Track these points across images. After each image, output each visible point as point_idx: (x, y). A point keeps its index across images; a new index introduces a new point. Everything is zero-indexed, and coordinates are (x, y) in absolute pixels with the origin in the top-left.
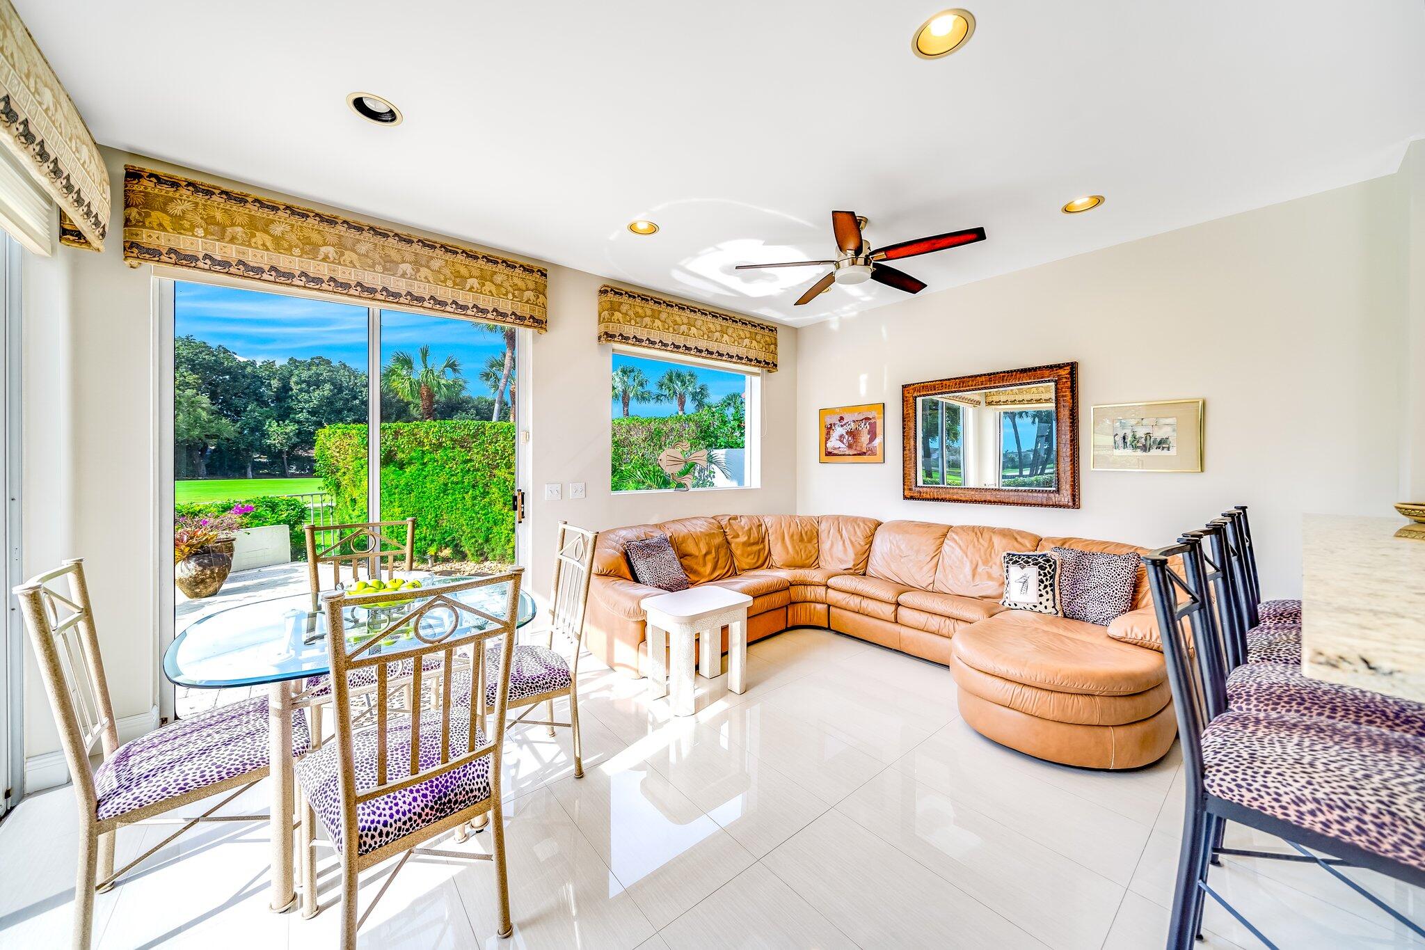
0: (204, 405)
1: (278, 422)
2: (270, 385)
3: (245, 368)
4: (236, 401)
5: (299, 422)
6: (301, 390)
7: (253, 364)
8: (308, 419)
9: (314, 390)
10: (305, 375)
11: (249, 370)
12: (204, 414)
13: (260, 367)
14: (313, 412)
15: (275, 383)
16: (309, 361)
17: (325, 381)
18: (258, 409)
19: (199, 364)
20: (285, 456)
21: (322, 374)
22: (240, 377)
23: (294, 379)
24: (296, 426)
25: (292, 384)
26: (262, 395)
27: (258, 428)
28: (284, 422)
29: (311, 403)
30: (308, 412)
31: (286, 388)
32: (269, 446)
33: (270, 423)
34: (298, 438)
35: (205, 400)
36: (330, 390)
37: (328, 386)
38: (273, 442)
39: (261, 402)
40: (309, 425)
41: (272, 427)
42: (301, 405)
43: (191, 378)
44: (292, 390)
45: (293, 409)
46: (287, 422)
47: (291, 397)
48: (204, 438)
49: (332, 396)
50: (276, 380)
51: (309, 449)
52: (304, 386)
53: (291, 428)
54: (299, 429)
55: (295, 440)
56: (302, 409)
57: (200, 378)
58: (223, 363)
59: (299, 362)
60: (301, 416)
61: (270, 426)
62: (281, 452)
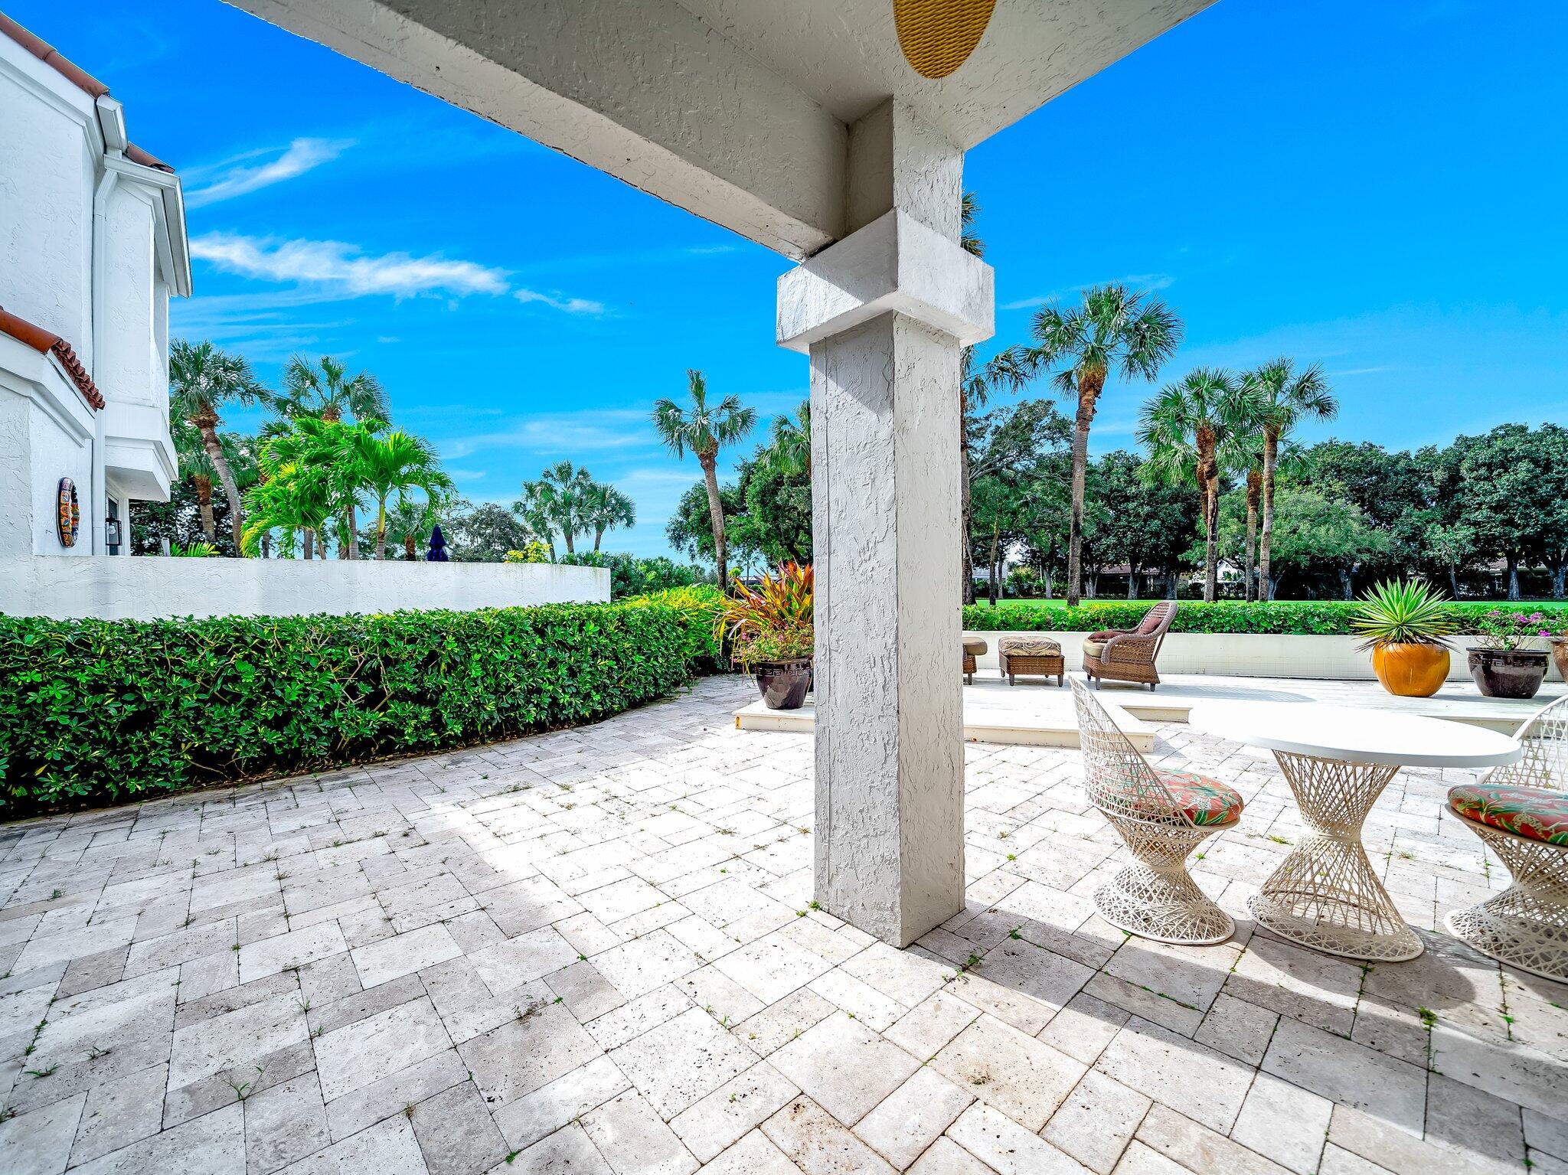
0: (1354, 515)
1: (1444, 525)
2: (1431, 479)
3: (1397, 462)
4: (1388, 506)
5: (1476, 524)
6: (1478, 479)
7: (1406, 456)
8: (1491, 517)
9: (1499, 475)
10: (1483, 456)
11: (1402, 464)
12: (1356, 526)
13: (1417, 458)
14: (1497, 508)
15: (1439, 475)
16: (1488, 434)
17: (1519, 459)
18: (1416, 512)
19: (1344, 469)
20: (1453, 573)
21: (1512, 450)
22: (1392, 474)
23: (1465, 466)
24: (1473, 530)
25: (1463, 472)
26: (1420, 494)
27: (1415, 536)
28: (1453, 525)
29: (1494, 495)
30: (1491, 508)
31: (1455, 478)
32: (1432, 560)
33: (1433, 528)
34: (1474, 545)
35: (1355, 509)
36: (1528, 471)
37: (1524, 465)
38: (1437, 553)
39: (1419, 502)
40: (1492, 527)
41: (1437, 534)
42: (1478, 500)
43: (1337, 486)
44: (1463, 479)
45: (1465, 506)
46: (1458, 524)
47: (1462, 490)
48: (1354, 553)
49: (1530, 480)
50: (1439, 471)
51: (1490, 561)
52: (1483, 471)
53: (1464, 533)
54: (1477, 534)
55: (1470, 549)
56: (1480, 504)
57: (1346, 485)
58: (1371, 462)
59: (1473, 439)
60: (1478, 516)
61: (1433, 532)
62: (1447, 567)
